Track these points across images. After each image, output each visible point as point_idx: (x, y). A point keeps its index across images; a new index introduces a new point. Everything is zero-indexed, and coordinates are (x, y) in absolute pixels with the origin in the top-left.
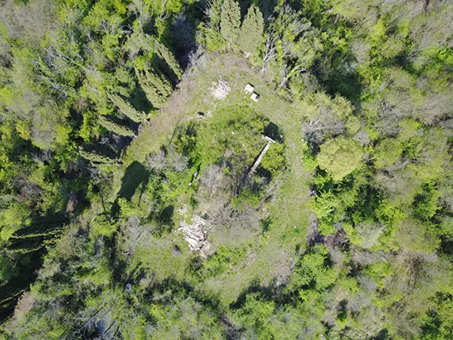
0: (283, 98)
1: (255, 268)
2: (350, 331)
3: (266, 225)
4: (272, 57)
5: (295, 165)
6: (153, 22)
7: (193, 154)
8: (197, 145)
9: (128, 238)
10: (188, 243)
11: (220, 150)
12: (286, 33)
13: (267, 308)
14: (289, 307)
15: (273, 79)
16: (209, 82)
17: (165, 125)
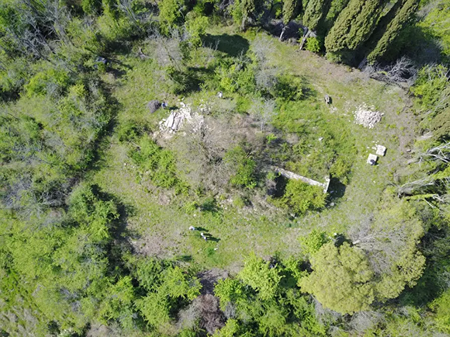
1: (150, 207)
3: (209, 208)
5: (300, 231)
8: (291, 103)
10: (167, 117)
13: (99, 229)
16: (371, 101)
17: (304, 66)
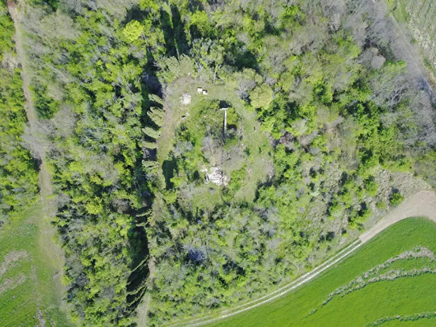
0: (219, 85)
1: (255, 176)
2: (325, 183)
3: (247, 152)
4: (202, 68)
5: (244, 114)
6: (134, 85)
7: (192, 139)
8: (191, 133)
9: (185, 199)
10: (215, 183)
11: (204, 129)
12: (202, 53)
14: (282, 184)
15: (209, 78)
16: (178, 99)
17: (169, 133)
